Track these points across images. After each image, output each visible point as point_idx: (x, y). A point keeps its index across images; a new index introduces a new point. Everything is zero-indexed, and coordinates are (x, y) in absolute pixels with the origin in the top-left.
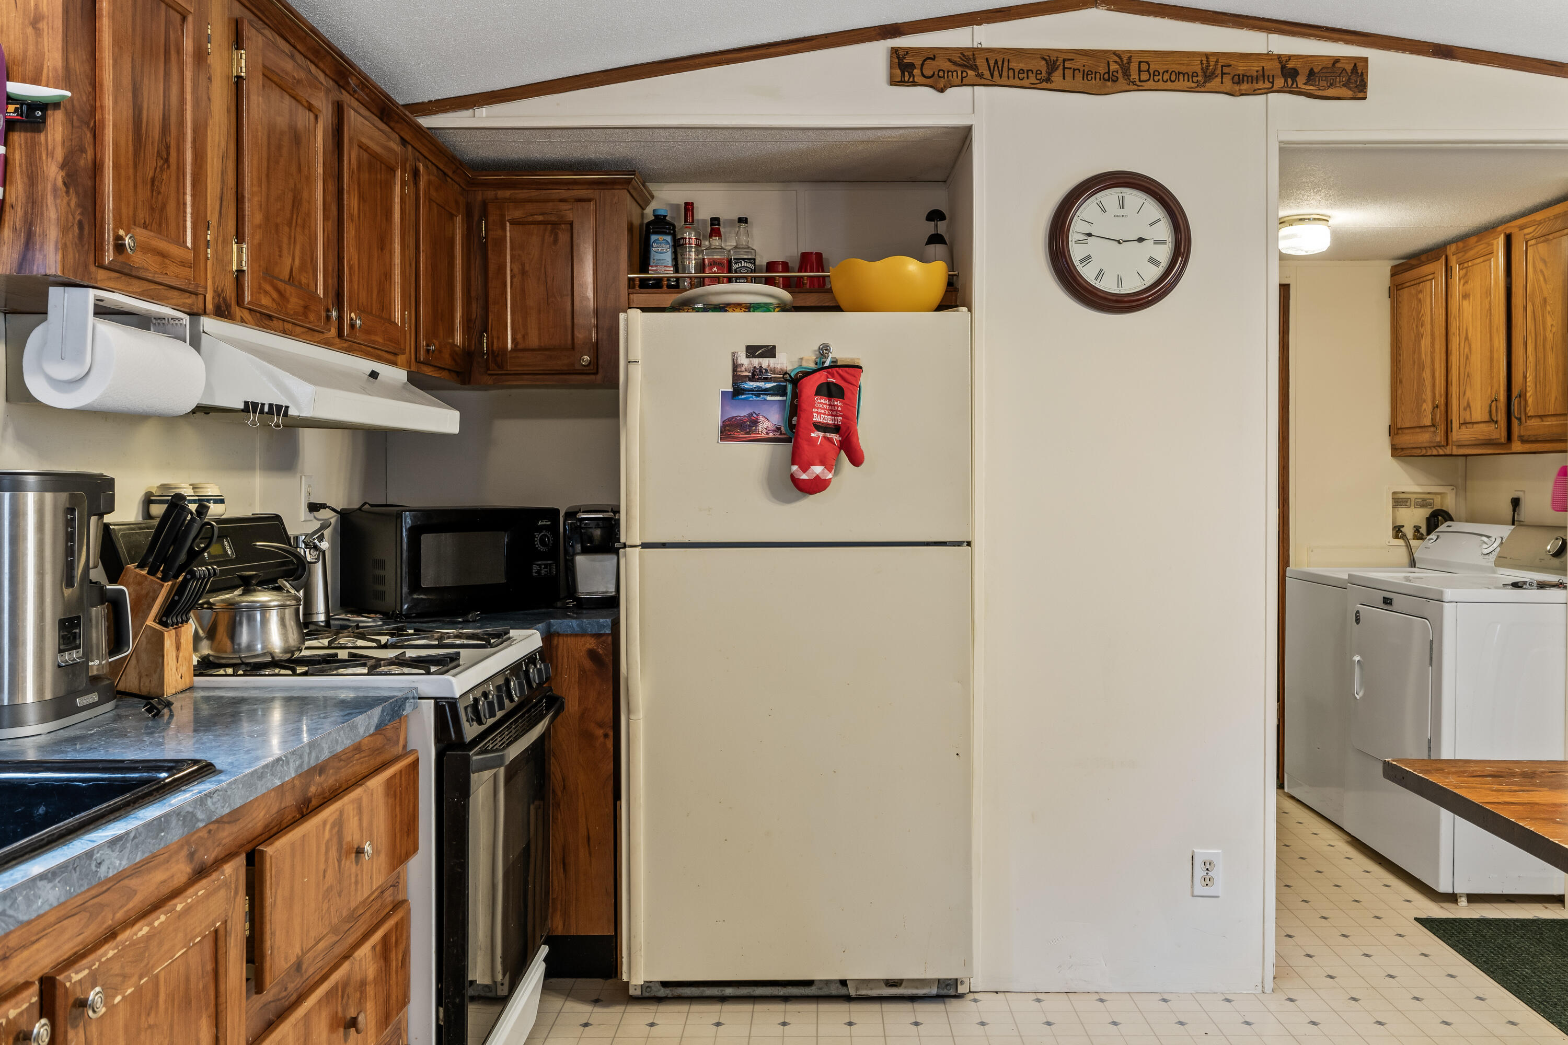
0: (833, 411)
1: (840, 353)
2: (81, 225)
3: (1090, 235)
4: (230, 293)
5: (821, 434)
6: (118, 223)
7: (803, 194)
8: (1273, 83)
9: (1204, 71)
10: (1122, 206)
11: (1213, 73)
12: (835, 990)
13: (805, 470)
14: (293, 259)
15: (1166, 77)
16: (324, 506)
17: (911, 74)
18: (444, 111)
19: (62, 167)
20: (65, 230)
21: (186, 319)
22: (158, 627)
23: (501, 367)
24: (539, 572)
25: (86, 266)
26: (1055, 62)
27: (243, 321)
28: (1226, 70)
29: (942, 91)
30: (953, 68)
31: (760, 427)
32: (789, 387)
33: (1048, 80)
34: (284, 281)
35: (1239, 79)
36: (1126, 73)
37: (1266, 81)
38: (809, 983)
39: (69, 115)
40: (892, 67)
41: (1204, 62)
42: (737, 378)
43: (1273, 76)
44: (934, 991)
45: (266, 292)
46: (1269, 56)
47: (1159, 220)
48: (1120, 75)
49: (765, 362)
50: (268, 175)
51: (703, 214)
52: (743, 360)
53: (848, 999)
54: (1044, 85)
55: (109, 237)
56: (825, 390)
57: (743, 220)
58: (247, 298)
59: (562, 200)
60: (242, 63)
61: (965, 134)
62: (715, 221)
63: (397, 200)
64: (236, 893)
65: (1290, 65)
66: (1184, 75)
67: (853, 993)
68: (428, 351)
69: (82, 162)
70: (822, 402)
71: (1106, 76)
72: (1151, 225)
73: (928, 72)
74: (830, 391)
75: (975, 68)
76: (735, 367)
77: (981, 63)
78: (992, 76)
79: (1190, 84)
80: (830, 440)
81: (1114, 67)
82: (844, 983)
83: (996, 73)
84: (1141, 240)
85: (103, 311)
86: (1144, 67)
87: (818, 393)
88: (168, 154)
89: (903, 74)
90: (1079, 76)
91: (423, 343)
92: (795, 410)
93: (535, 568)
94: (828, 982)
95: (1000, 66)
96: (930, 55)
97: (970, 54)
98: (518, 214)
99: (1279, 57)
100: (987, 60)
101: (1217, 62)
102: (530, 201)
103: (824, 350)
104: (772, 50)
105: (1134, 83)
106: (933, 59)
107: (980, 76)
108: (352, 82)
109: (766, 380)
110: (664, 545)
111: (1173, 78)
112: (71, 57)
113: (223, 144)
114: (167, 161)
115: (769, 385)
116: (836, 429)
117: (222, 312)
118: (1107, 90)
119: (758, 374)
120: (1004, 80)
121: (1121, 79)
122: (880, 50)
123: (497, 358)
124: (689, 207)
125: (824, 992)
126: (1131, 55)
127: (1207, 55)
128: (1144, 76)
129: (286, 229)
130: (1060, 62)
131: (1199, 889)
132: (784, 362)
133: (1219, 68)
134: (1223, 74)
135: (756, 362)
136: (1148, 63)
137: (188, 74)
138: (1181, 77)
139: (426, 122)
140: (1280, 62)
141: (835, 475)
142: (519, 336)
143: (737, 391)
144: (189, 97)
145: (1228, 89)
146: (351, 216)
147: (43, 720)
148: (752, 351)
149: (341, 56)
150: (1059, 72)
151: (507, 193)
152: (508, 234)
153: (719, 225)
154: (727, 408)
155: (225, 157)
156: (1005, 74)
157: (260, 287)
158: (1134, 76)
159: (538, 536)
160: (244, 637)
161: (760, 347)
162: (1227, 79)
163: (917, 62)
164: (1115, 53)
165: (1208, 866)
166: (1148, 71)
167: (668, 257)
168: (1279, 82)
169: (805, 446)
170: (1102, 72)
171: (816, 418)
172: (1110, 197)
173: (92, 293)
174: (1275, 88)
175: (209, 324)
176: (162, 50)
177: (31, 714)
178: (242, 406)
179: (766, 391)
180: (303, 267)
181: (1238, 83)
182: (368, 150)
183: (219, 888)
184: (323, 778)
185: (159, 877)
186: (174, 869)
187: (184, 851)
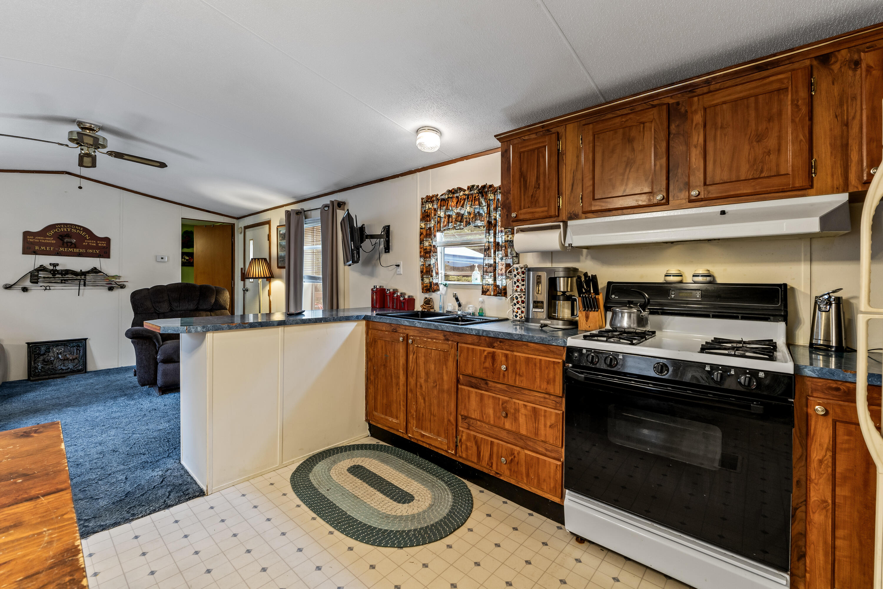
4: (578, 211)
14: (626, 186)
21: (561, 224)
25: (509, 223)
27: (586, 218)
45: (596, 205)
58: (584, 210)
69: (508, 202)
88: (539, 186)
112: (504, 182)
113: (574, 167)
114: (539, 188)
117: (573, 217)
129: (620, 178)
137: (547, 161)
144: (547, 167)
146: (696, 145)
155: (575, 172)
175: (569, 223)
176: (536, 161)
182: (724, 103)
183: (446, 344)
184: (501, 344)
185: (435, 335)
186: (439, 336)
187: (443, 334)
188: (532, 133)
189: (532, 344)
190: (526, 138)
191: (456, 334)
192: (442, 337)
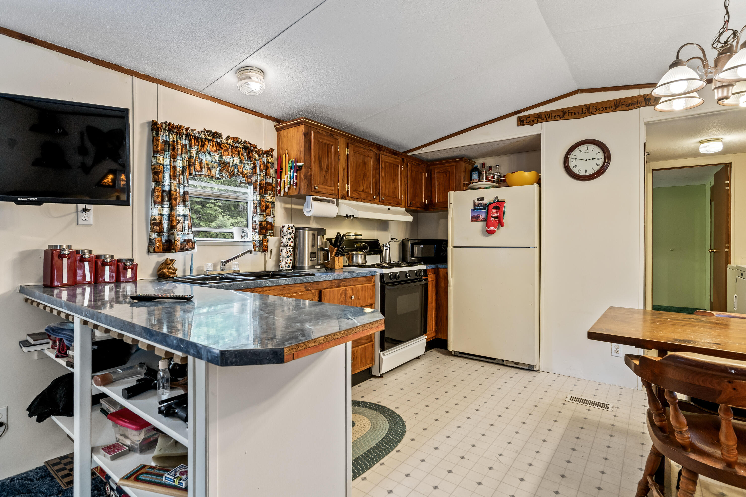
0: (497, 213)
1: (500, 198)
2: (308, 185)
3: (576, 159)
4: (346, 194)
5: (493, 219)
6: (315, 184)
7: (514, 156)
8: (641, 104)
9: (615, 105)
10: (587, 150)
11: (619, 105)
12: (501, 362)
13: (489, 228)
14: (364, 187)
15: (602, 109)
16: (394, 238)
17: (523, 123)
18: (415, 150)
19: (304, 176)
20: (304, 186)
21: (335, 200)
22: (334, 256)
23: (434, 207)
24: (443, 254)
25: (309, 192)
26: (565, 112)
27: (349, 200)
28: (623, 103)
29: (532, 125)
30: (535, 119)
31: (480, 218)
32: (487, 208)
33: (563, 117)
34: (361, 191)
35: (628, 105)
36: (588, 110)
37: (638, 104)
38: (494, 359)
39: (305, 167)
40: (518, 122)
41: (615, 102)
42: (475, 206)
43: (641, 102)
44: (527, 368)
45: (354, 194)
46: (640, 96)
47: (599, 152)
48: (586, 111)
49: (481, 202)
50: (356, 171)
51: (487, 165)
52: (476, 201)
53: (504, 365)
54: (562, 118)
55: (313, 187)
56: (495, 208)
57: (497, 165)
58: (349, 195)
59: (448, 166)
60: (347, 151)
61: (539, 136)
62: (490, 166)
63: (399, 172)
64: (315, 295)
65: (648, 97)
66: (608, 107)
67: (505, 364)
68: (410, 204)
69: (308, 175)
70: (494, 211)
71: (582, 113)
72: (596, 154)
73: (528, 121)
74: (496, 208)
75: (541, 118)
76: (474, 203)
77: (543, 117)
78: (546, 119)
79: (611, 110)
80: (496, 220)
81: (584, 109)
82: (503, 361)
83: (548, 118)
84: (593, 159)
85: (314, 199)
86: (594, 108)
87: (493, 208)
88: (328, 171)
89: (521, 123)
90: (573, 114)
91: (409, 202)
92: (488, 214)
93: (442, 254)
94: (499, 360)
95: (549, 115)
96: (529, 116)
97: (540, 114)
98: (438, 171)
99: (643, 95)
100: (545, 115)
101: (620, 101)
102: (441, 167)
103: (496, 197)
104: (487, 123)
105: (591, 113)
106: (529, 117)
107: (543, 119)
108: (383, 149)
109: (482, 206)
110: (460, 247)
111: (605, 109)
112: (306, 157)
113: (344, 166)
114: (328, 172)
115: (482, 207)
116: (497, 218)
117: (343, 198)
118: (582, 117)
119: (480, 205)
120: (550, 119)
121: (587, 113)
122: (514, 119)
123: (434, 204)
124: (484, 164)
125: (498, 362)
126: (590, 105)
127: (616, 100)
128: (594, 110)
129: (361, 181)
130: (567, 111)
131: (614, 354)
132: (486, 201)
133: (621, 103)
134: (622, 105)
135: (479, 202)
136: (596, 106)
137: (333, 156)
138: (607, 108)
139: (409, 154)
140: (644, 97)
141: (498, 229)
142: (438, 199)
143: (475, 209)
144: (333, 160)
145: (624, 109)
146: (382, 177)
147: (309, 269)
148: (478, 199)
149: (378, 144)
150: (567, 114)
151: (436, 166)
152: (436, 176)
153: (491, 167)
154: (473, 213)
155: (344, 169)
156: (550, 118)
157: (353, 193)
158: (591, 110)
159: (443, 246)
160: (354, 260)
161: (480, 198)
162: (623, 106)
163: (525, 119)
164: (585, 105)
165: (617, 347)
166: (596, 109)
167: (477, 177)
168: (644, 103)
169: (489, 222)
170: (581, 112)
171: (492, 215)
172: (583, 148)
173: (311, 196)
174: (642, 105)
175: (340, 201)
176: (327, 152)
177: (306, 268)
178: (345, 215)
179: (482, 209)
180: (367, 188)
181: (628, 106)
182: (388, 162)
183: (310, 294)
184: (345, 283)
185: (297, 288)
186: (301, 288)
187: (304, 286)
188: (324, 130)
189: (360, 278)
190: (320, 132)
191: (315, 283)
192: (303, 289)
